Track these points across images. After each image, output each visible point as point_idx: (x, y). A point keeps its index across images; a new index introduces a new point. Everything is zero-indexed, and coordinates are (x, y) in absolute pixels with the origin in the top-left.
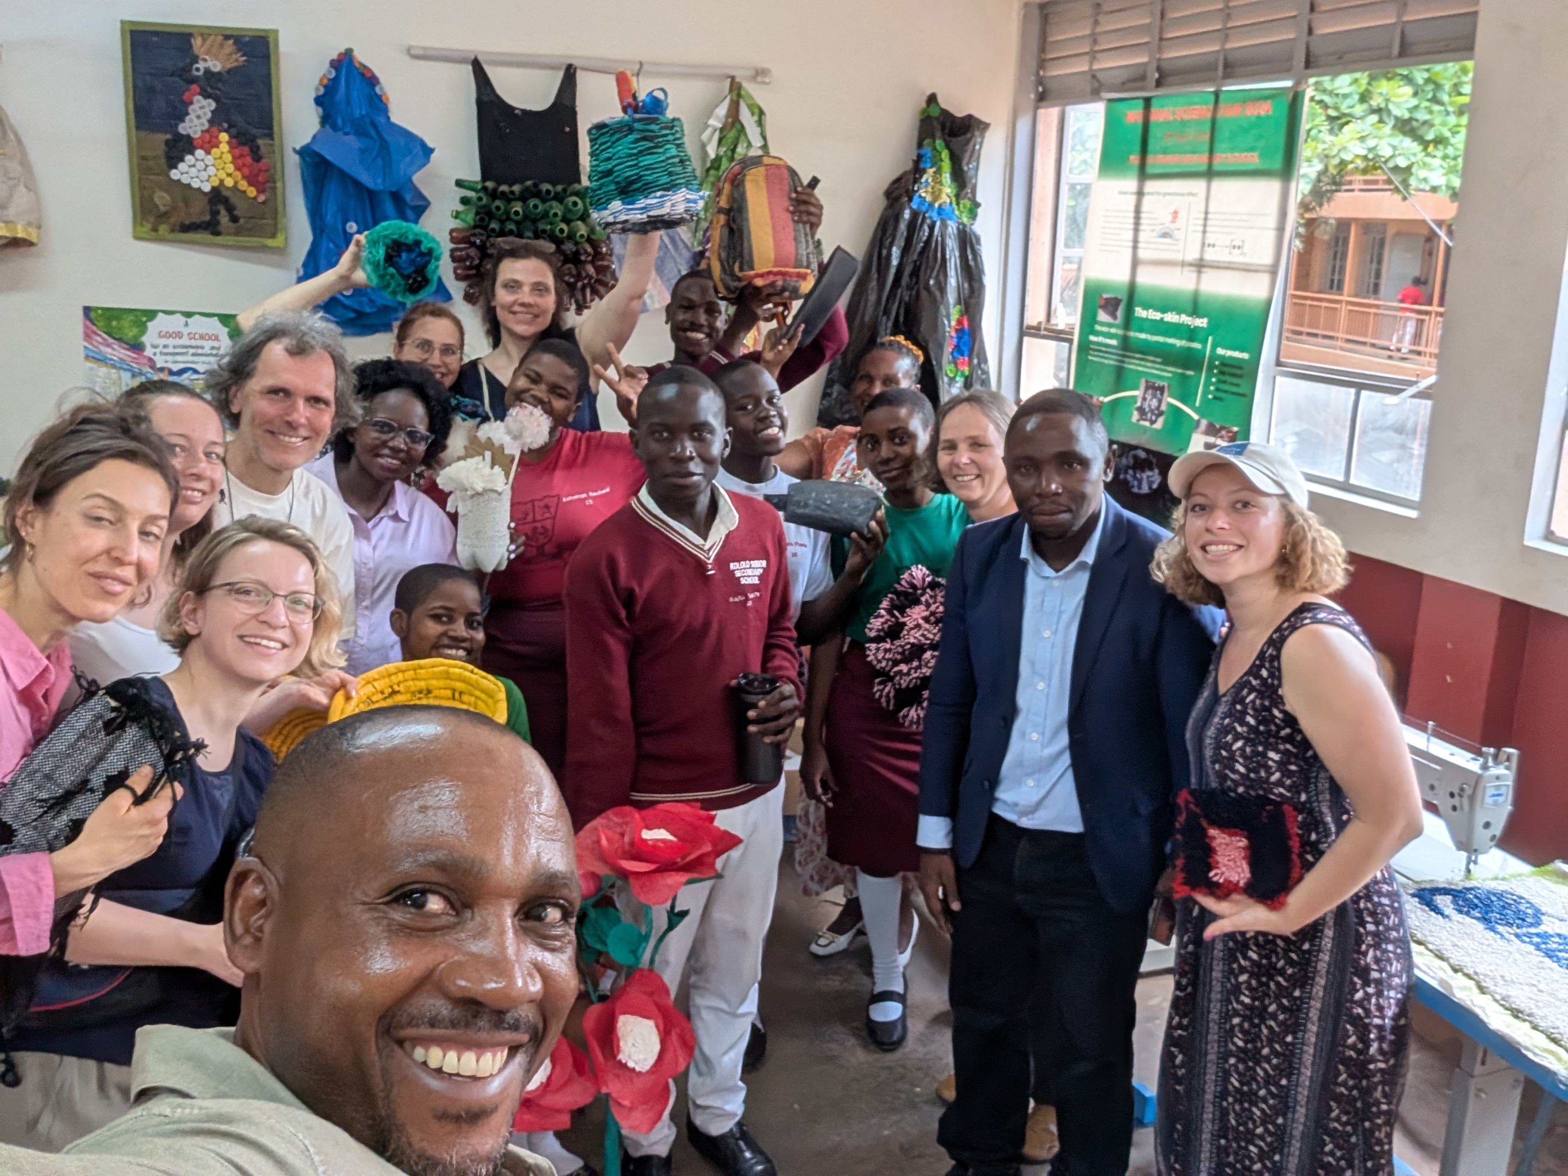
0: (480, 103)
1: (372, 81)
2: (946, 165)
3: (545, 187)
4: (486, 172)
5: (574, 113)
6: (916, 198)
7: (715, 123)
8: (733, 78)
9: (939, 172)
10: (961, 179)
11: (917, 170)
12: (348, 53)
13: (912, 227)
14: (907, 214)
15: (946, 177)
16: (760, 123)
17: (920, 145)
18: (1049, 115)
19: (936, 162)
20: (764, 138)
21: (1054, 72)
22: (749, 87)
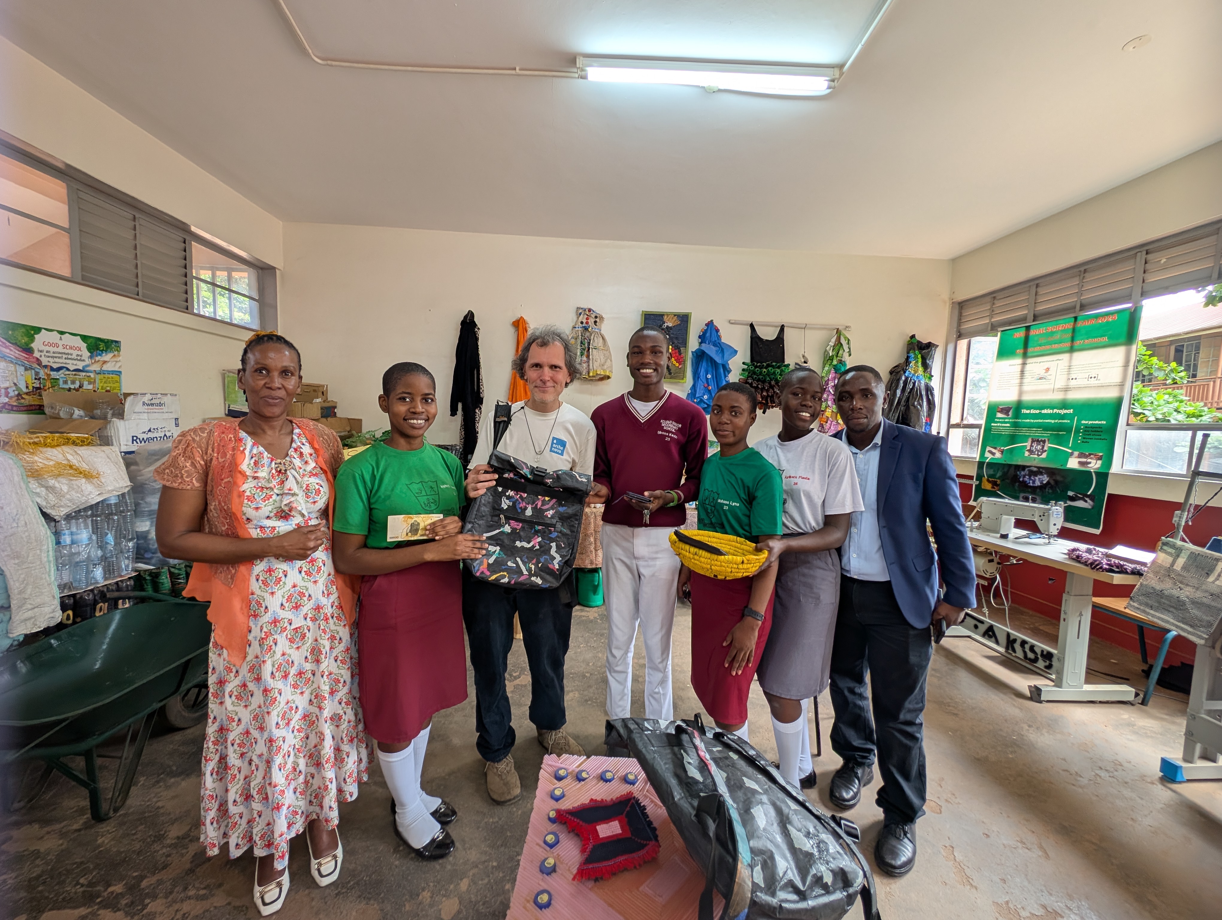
0: (751, 338)
1: (717, 330)
2: (920, 360)
3: (774, 364)
4: (752, 359)
5: (783, 341)
6: (907, 372)
7: (832, 344)
8: (838, 329)
9: (917, 362)
10: (926, 366)
11: (907, 361)
12: (711, 322)
13: (905, 383)
14: (903, 378)
15: (920, 364)
16: (848, 343)
17: (908, 353)
18: (963, 344)
19: (916, 358)
20: (850, 349)
21: (965, 326)
22: (844, 332)
